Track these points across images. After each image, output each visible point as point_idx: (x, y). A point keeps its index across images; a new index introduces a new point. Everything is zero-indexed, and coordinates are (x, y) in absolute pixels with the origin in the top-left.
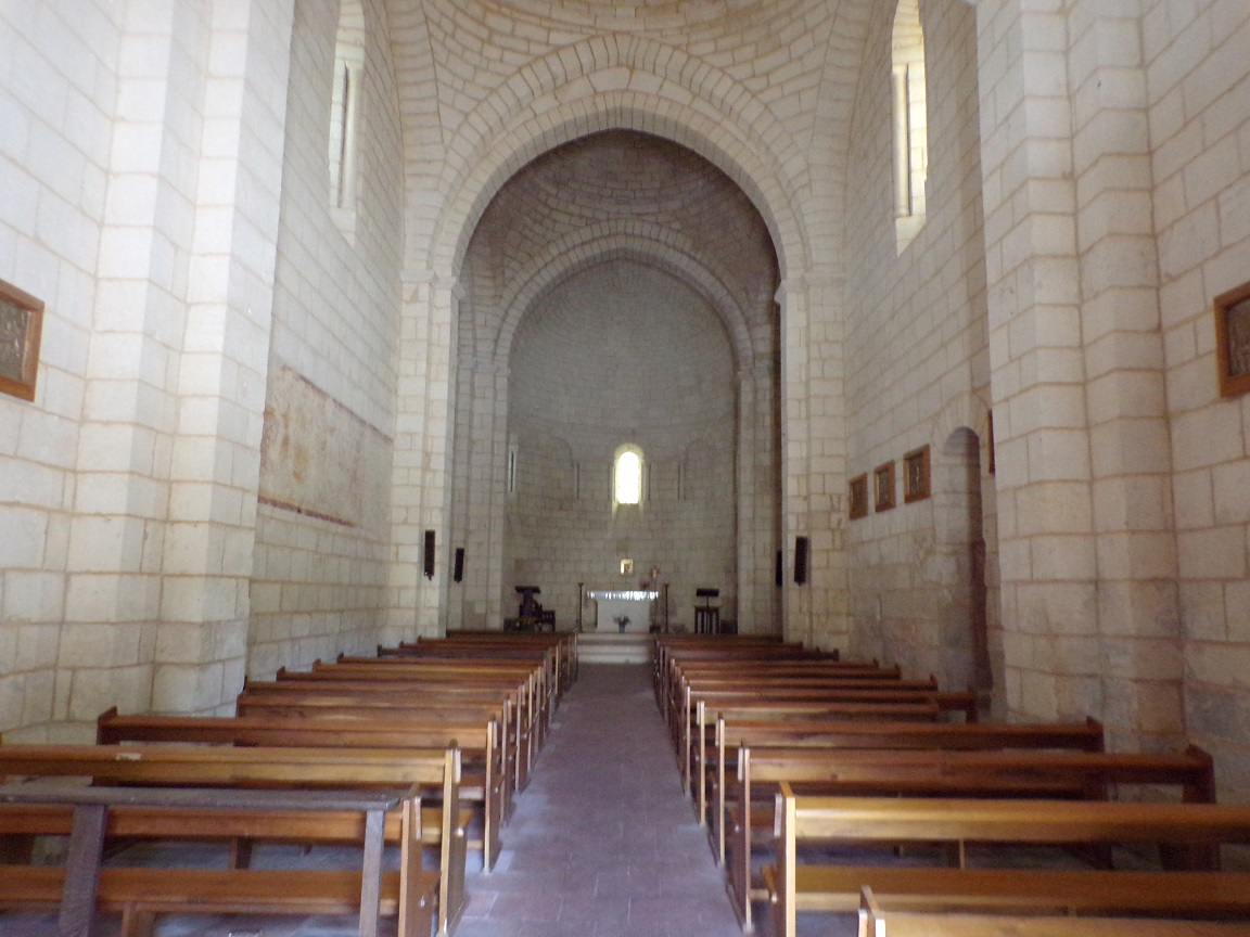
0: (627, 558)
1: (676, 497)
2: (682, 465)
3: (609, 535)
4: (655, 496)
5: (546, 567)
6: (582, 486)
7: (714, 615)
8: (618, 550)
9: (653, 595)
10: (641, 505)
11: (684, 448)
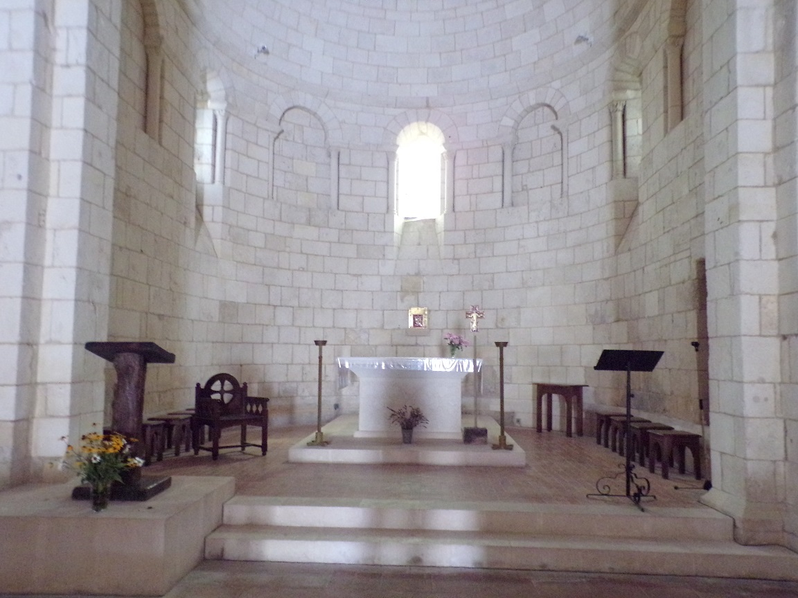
0: (418, 306)
1: (499, 204)
2: (508, 152)
3: (388, 268)
4: (462, 203)
5: (283, 317)
6: (345, 188)
7: (574, 399)
8: (404, 292)
9: (468, 366)
10: (440, 219)
11: (510, 123)
